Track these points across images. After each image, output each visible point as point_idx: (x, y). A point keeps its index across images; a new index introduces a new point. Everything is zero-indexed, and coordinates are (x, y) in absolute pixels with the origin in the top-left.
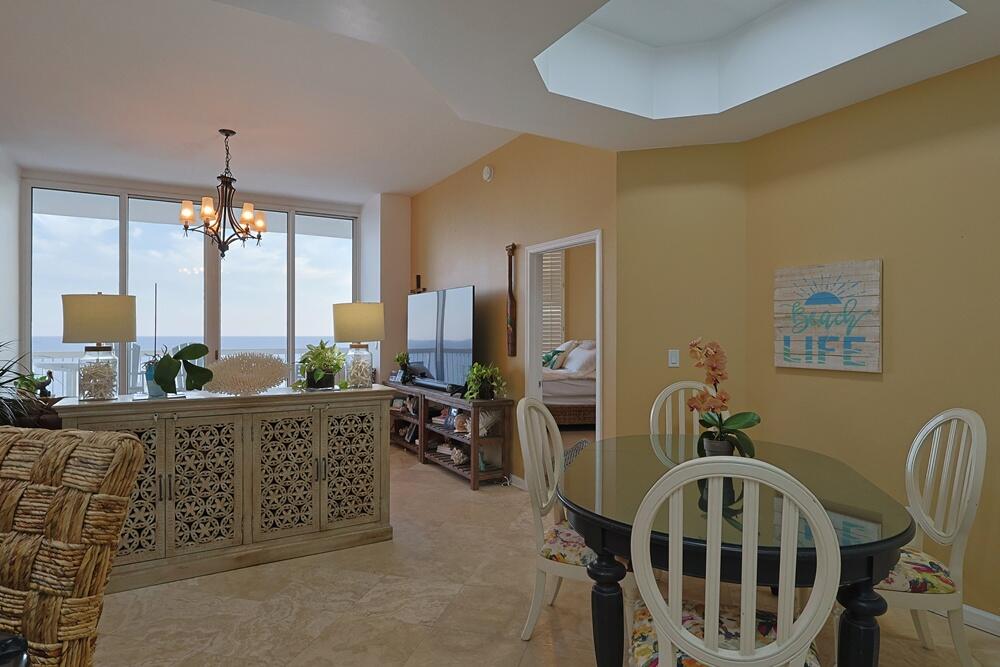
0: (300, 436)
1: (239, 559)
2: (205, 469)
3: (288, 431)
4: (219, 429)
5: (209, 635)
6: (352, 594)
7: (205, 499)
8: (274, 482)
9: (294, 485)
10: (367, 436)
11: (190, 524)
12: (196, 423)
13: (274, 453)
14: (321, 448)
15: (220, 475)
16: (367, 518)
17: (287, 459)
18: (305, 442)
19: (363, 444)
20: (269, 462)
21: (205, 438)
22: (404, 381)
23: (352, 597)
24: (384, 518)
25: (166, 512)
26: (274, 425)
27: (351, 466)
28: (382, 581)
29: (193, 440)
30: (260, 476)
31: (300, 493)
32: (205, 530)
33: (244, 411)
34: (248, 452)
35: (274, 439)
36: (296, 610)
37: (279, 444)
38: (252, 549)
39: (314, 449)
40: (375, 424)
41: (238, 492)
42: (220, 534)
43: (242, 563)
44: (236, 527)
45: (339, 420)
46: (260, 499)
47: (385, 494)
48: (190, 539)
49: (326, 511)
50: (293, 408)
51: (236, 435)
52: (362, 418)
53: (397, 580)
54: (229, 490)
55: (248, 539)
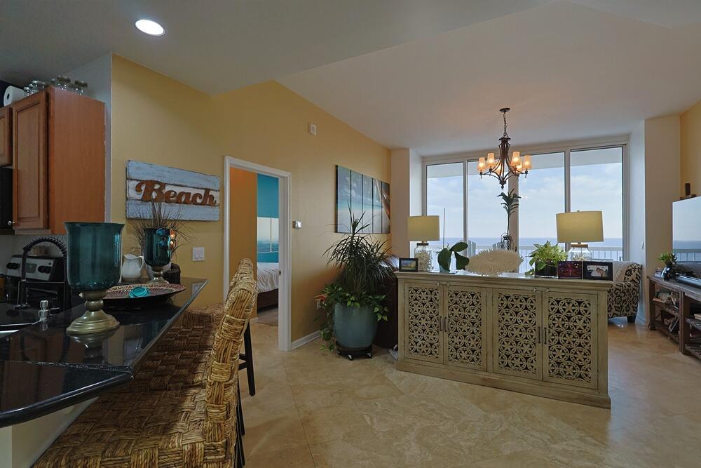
0: (526, 308)
1: (484, 379)
2: (464, 318)
3: (517, 303)
4: (473, 295)
5: (446, 418)
6: (549, 437)
7: (465, 336)
8: (507, 336)
9: (522, 342)
10: (584, 318)
11: (456, 349)
12: (459, 289)
13: (507, 317)
14: (543, 318)
15: (473, 324)
16: (584, 383)
17: (517, 322)
18: (530, 313)
19: (580, 324)
20: (504, 322)
21: (464, 299)
22: (667, 277)
23: (548, 440)
25: (443, 338)
26: (507, 298)
27: (570, 339)
28: (581, 439)
29: (458, 299)
30: (497, 330)
31: (526, 348)
32: (464, 355)
33: (488, 286)
34: (490, 314)
35: (507, 307)
36: (503, 429)
37: (511, 311)
38: (493, 377)
39: (537, 319)
40: (592, 309)
41: (484, 337)
42: (473, 360)
43: (486, 383)
44: (483, 358)
45: (558, 302)
46: (498, 346)
47: (602, 369)
48: (456, 358)
49: (547, 367)
50: (521, 288)
51: (482, 300)
52: (580, 303)
53: (596, 445)
54: (478, 334)
55: (490, 369)
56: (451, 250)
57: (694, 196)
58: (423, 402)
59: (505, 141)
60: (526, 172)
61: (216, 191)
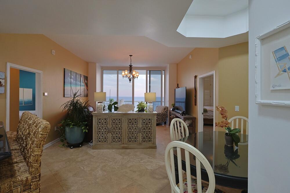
0: (135, 122)
1: (123, 147)
2: (117, 127)
3: (133, 121)
4: (119, 120)
5: (110, 161)
6: (140, 159)
7: (117, 134)
8: (130, 132)
9: (134, 133)
10: (151, 124)
11: (114, 138)
12: (115, 118)
13: (130, 126)
14: (140, 125)
15: (120, 129)
16: (150, 143)
17: (133, 127)
18: (137, 124)
19: (150, 126)
20: (129, 127)
21: (117, 121)
23: (140, 160)
24: (154, 143)
25: (110, 135)
26: (130, 119)
27: (147, 130)
28: (148, 158)
29: (115, 121)
30: (127, 130)
31: (135, 135)
32: (117, 140)
33: (124, 116)
34: (125, 125)
35: (130, 122)
36: (128, 160)
37: (131, 124)
38: (126, 145)
39: (138, 125)
40: (152, 121)
41: (123, 133)
42: (119, 141)
43: (124, 148)
44: (122, 140)
45: (144, 120)
46: (127, 135)
47: (155, 138)
48: (114, 141)
49: (141, 140)
50: (134, 116)
51: (123, 121)
52: (150, 119)
53: (152, 158)
54: (121, 132)
55: (125, 143)
56: (113, 104)
57: (179, 87)
58: (103, 158)
59: (131, 66)
60: (137, 77)
61: (3, 79)
